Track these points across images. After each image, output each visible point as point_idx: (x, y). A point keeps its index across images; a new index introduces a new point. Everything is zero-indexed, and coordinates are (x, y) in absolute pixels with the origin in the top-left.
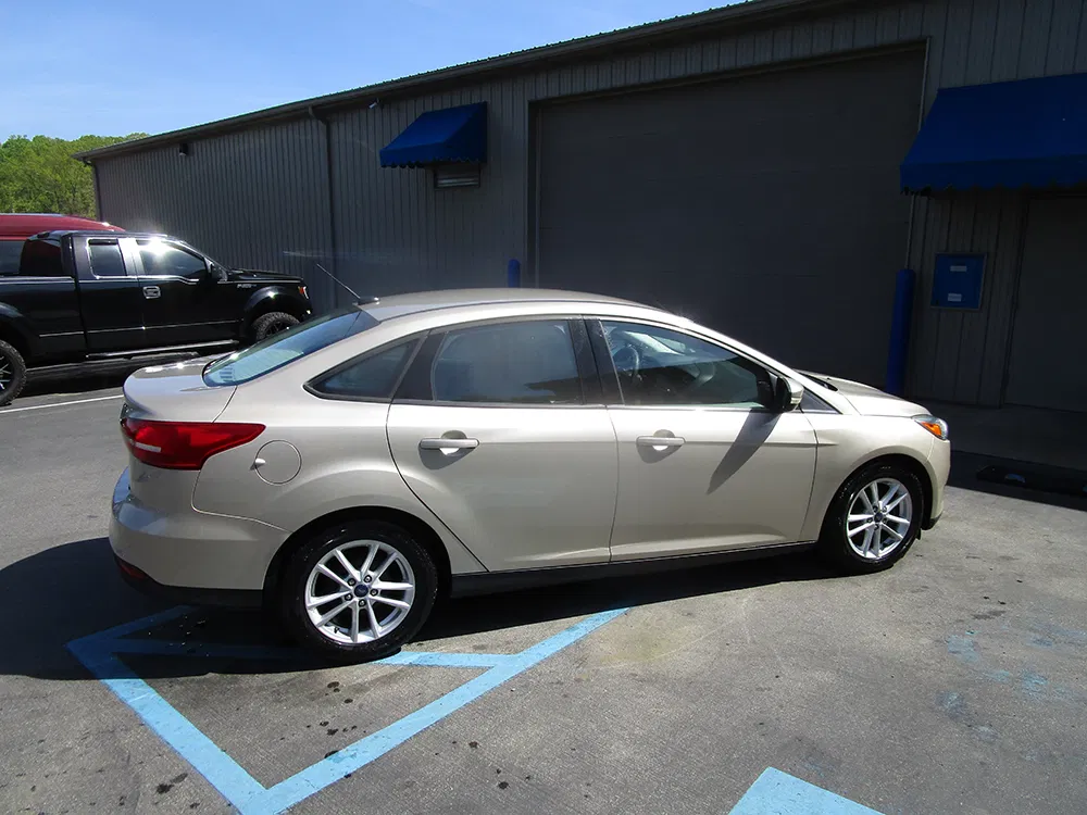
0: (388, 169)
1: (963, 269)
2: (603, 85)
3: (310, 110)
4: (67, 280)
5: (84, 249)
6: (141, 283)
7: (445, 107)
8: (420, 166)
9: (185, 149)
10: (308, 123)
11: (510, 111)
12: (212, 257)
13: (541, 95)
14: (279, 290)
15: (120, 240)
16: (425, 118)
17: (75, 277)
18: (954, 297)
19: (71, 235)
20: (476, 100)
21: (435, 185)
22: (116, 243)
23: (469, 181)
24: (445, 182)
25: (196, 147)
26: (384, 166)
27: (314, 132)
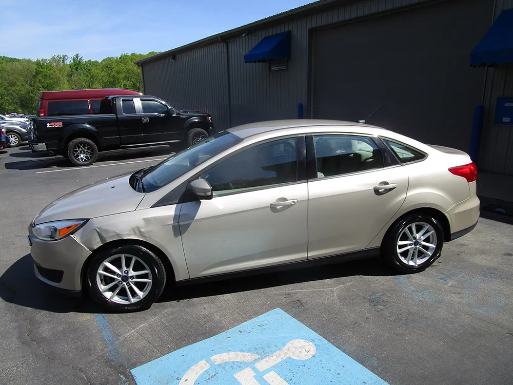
0: (248, 63)
2: (341, 19)
3: (219, 38)
4: (113, 116)
5: (120, 103)
6: (141, 117)
7: (274, 34)
8: (263, 61)
9: (174, 58)
10: (220, 44)
11: (300, 33)
12: (171, 105)
13: (314, 25)
14: (200, 119)
15: (134, 99)
16: (266, 39)
17: (116, 115)
18: (506, 120)
19: (115, 97)
20: (286, 30)
21: (270, 70)
22: (133, 100)
23: (284, 68)
24: (274, 68)
25: (178, 57)
26: (246, 62)
27: (222, 48)
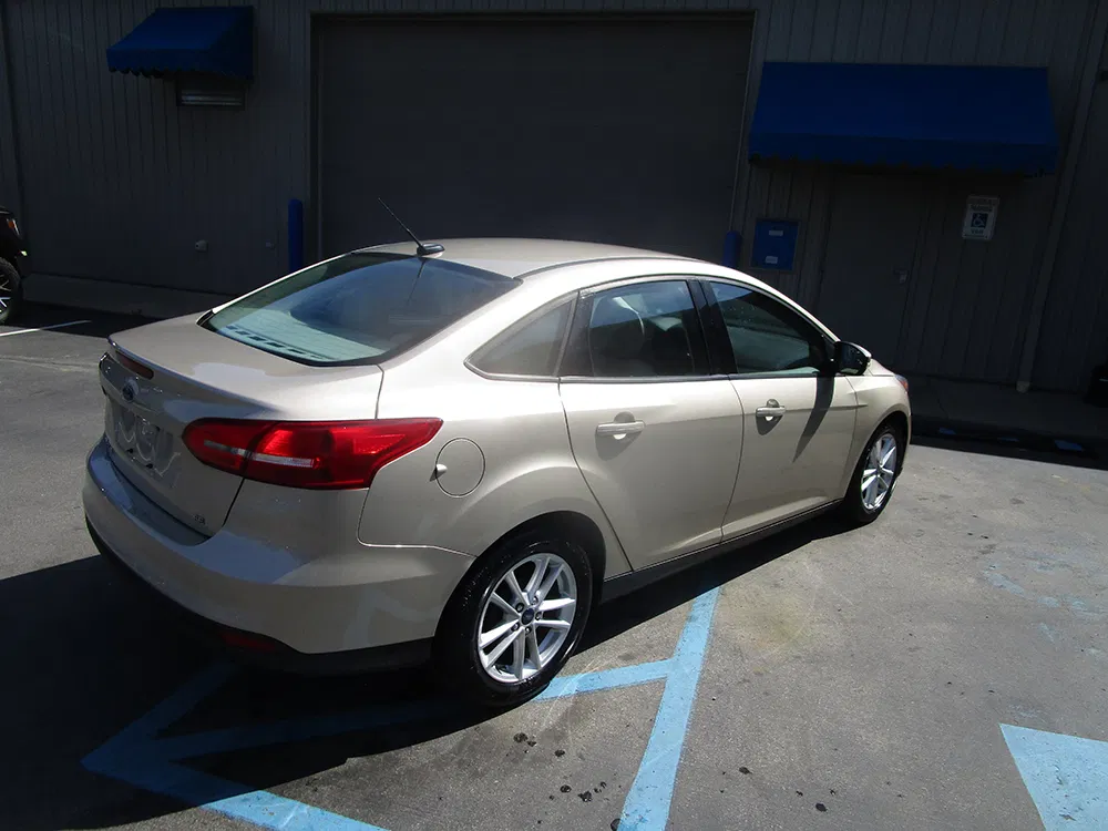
0: (117, 74)
1: (781, 233)
8: (158, 75)
13: (329, 8)
18: (771, 260)
21: (179, 102)
23: (229, 101)
24: (190, 99)
26: (113, 70)
